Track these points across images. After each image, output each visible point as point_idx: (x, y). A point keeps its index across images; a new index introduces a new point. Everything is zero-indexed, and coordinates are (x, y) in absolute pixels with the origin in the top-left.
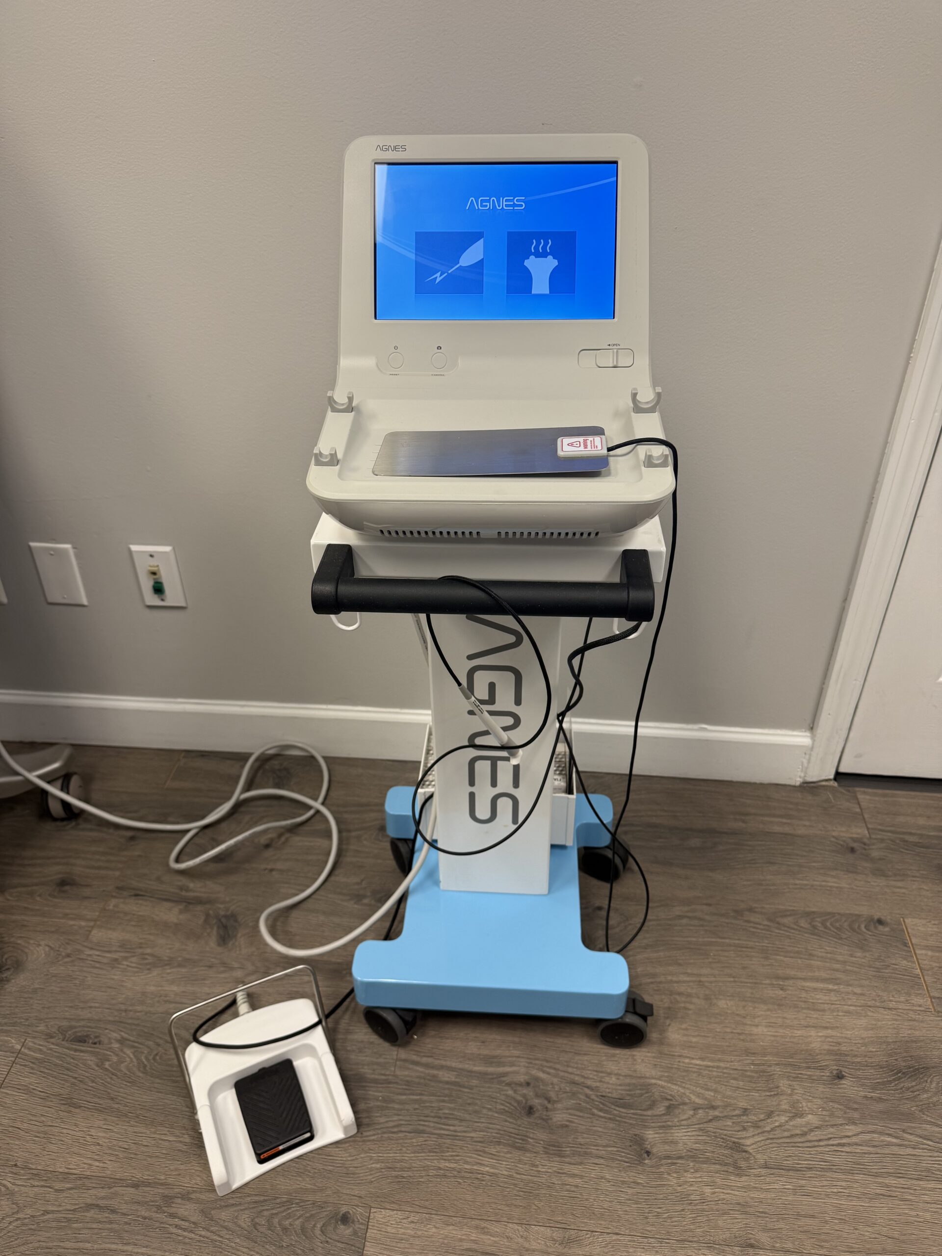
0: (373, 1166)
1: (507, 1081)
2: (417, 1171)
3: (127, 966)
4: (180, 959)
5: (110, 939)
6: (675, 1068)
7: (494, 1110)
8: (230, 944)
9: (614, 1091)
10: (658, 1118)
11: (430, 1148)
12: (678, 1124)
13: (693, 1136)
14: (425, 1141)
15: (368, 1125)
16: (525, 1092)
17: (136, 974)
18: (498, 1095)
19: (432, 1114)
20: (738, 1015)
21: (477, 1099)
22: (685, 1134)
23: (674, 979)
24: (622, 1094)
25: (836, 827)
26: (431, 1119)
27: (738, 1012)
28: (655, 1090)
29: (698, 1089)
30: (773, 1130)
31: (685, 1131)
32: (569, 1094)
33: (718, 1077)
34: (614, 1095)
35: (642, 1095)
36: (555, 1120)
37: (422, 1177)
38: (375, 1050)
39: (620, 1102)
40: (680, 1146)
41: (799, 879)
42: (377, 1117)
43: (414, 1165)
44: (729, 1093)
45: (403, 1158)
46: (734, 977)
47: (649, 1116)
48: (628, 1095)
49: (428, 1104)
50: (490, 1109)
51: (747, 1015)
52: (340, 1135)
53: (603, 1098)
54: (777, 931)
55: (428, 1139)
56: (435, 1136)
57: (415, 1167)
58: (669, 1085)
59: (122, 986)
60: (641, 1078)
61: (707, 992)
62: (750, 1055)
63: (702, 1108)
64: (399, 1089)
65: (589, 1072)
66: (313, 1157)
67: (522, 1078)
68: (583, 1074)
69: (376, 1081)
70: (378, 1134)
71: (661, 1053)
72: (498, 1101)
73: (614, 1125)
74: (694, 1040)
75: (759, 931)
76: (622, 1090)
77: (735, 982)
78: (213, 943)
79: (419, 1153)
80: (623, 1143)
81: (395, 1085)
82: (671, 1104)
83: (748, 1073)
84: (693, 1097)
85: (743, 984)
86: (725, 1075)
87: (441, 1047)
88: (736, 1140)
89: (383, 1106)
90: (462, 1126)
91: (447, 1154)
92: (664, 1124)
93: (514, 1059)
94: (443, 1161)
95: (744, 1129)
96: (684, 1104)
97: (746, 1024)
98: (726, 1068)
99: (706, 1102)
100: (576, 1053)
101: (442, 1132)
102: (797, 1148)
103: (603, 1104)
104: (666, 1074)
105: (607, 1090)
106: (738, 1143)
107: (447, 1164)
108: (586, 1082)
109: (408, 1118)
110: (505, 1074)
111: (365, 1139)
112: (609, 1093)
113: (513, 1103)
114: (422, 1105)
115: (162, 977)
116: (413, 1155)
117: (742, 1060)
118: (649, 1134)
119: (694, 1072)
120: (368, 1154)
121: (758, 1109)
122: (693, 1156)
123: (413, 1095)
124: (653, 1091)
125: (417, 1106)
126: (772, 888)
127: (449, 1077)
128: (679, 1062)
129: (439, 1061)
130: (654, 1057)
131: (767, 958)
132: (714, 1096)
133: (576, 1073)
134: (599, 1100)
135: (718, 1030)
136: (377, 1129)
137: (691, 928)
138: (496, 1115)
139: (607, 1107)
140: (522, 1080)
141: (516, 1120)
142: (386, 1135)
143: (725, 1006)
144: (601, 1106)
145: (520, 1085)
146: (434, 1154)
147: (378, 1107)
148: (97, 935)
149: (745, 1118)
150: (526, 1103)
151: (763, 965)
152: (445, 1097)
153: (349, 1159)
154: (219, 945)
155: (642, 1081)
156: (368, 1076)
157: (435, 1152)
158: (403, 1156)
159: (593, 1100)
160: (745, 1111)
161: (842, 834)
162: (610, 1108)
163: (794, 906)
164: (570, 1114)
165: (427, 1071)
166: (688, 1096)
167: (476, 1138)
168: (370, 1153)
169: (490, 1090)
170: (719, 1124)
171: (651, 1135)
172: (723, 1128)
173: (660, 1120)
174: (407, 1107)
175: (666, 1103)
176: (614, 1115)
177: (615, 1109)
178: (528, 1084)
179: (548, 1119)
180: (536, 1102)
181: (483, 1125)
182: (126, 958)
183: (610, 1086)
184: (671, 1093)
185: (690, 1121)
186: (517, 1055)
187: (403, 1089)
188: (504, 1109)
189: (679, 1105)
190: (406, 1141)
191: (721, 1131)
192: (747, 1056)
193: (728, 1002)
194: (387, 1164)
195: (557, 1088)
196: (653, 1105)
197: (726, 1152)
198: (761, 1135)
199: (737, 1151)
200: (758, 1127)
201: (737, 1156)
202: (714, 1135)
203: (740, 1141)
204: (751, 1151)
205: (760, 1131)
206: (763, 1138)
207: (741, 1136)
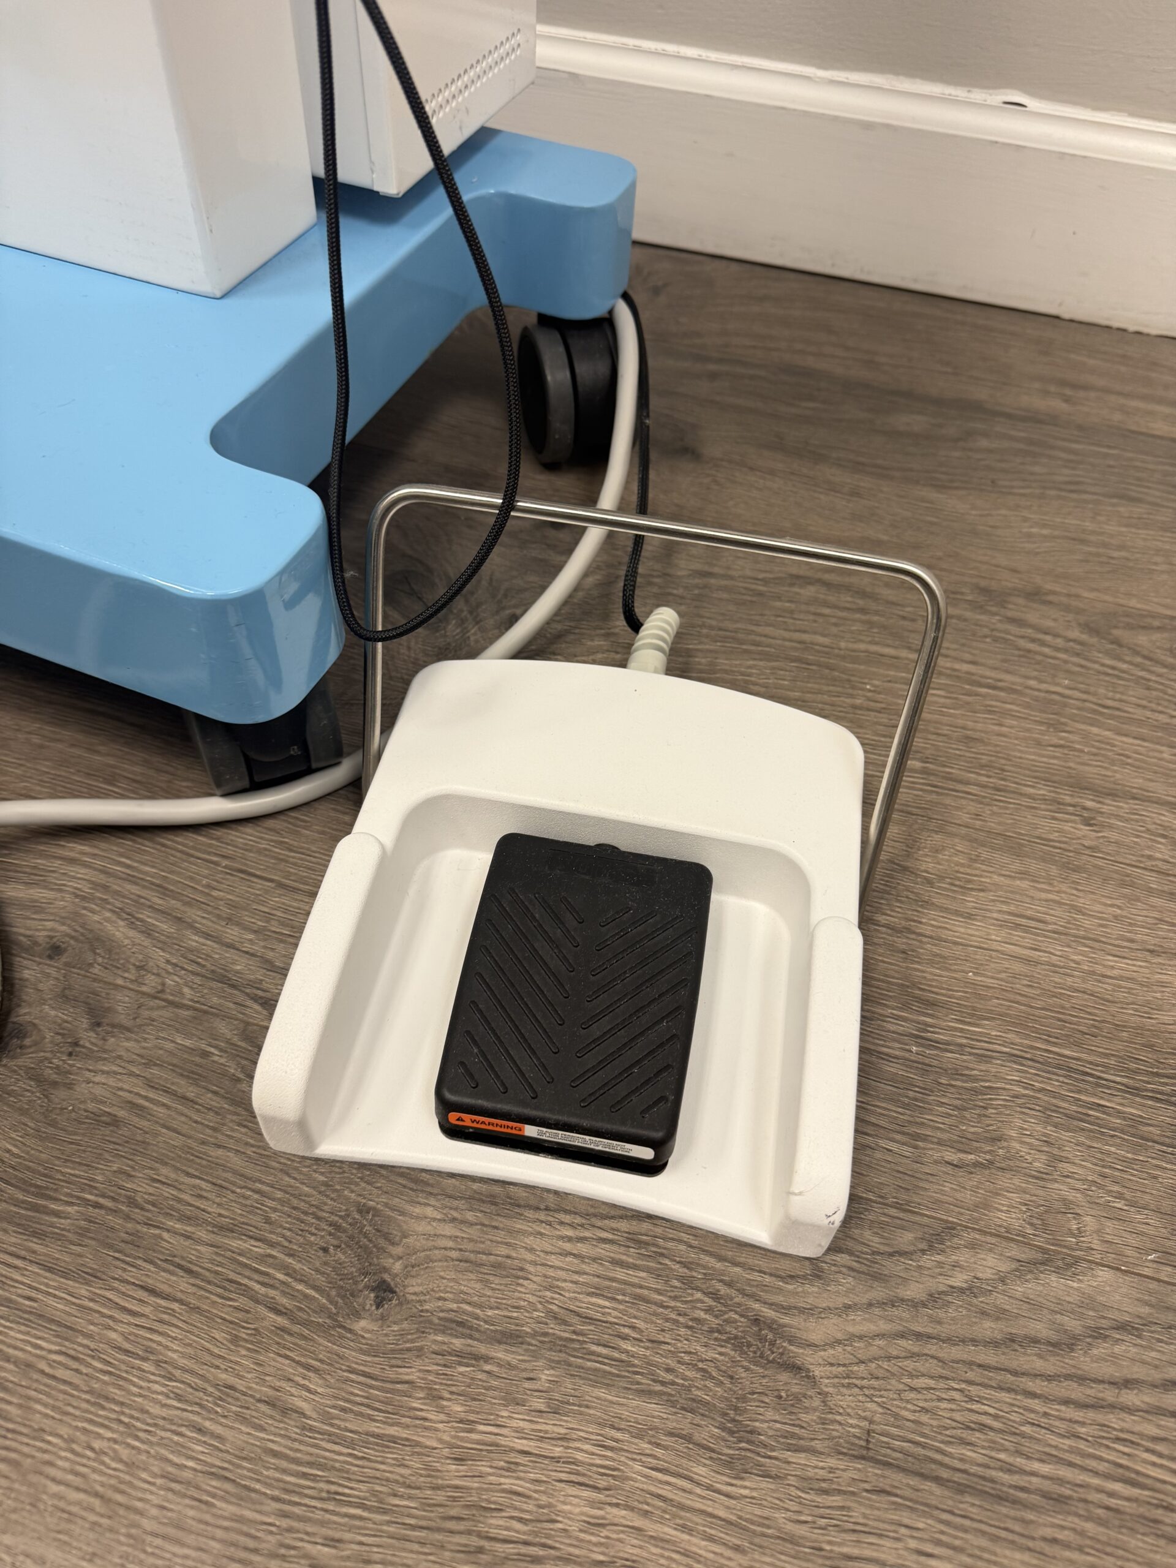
22: (568, 1246)
30: (934, 1298)
31: (570, 1233)
88: (769, 1313)
106: (772, 1326)
197: (711, 1354)
198: (877, 1311)
199: (760, 1359)
200: (877, 1277)
201: (751, 1377)
202: (683, 1271)
203: (786, 1320)
204: (817, 1372)
205: (879, 1293)
206: (884, 1326)
207: (792, 1301)
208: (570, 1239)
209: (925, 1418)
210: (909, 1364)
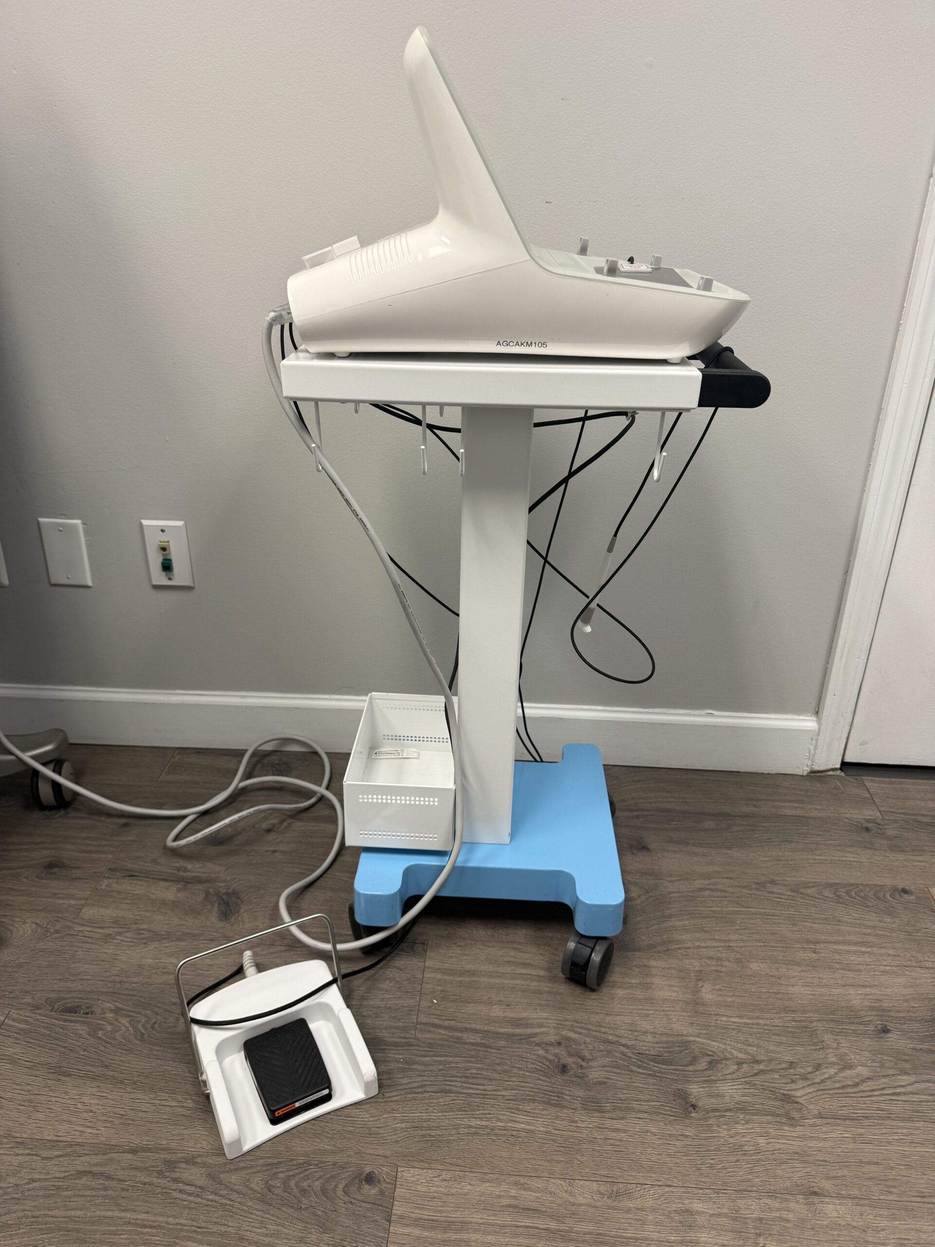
0: (398, 1125)
1: (537, 1042)
2: (447, 1130)
3: (122, 940)
4: (178, 933)
5: (103, 916)
6: (713, 1026)
7: (525, 1069)
8: (232, 919)
9: (651, 1049)
10: (700, 1073)
11: (458, 1107)
12: (722, 1078)
13: (740, 1089)
14: (453, 1100)
15: (389, 1086)
16: (556, 1051)
17: (131, 948)
18: (529, 1055)
19: (459, 1075)
20: (771, 976)
21: (506, 1059)
22: (731, 1087)
23: (702, 945)
24: (660, 1051)
25: (848, 810)
26: (458, 1079)
27: (772, 974)
28: (695, 1046)
29: (739, 1045)
30: (822, 1081)
31: (730, 1084)
32: (604, 1053)
33: (759, 1033)
34: (652, 1053)
35: (681, 1052)
36: (591, 1076)
37: (452, 1135)
38: (393, 1015)
39: (657, 1059)
40: (727, 1099)
41: (818, 855)
42: (398, 1078)
43: (442, 1124)
44: (772, 1048)
45: (431, 1117)
46: (763, 942)
47: (691, 1071)
48: (666, 1051)
49: (453, 1065)
50: (520, 1069)
51: (782, 977)
52: (360, 1095)
53: (640, 1055)
54: (802, 901)
55: (456, 1098)
56: (464, 1095)
57: (444, 1126)
58: (709, 1042)
59: (116, 959)
60: (678, 1035)
61: (738, 956)
62: (789, 1013)
63: (746, 1063)
64: (422, 1051)
65: (623, 1031)
66: (331, 1119)
67: (552, 1039)
68: (616, 1033)
69: (395, 1044)
70: (401, 1094)
71: (696, 1012)
72: (528, 1060)
73: (655, 1081)
74: (729, 999)
75: (783, 900)
76: (660, 1047)
77: (765, 946)
78: (214, 918)
79: (447, 1112)
80: (666, 1098)
81: (417, 1048)
82: (713, 1060)
83: (790, 1029)
84: (735, 1053)
85: (774, 948)
86: (767, 1032)
87: (463, 1011)
88: (786, 1092)
89: (405, 1068)
90: (492, 1085)
91: (478, 1113)
92: (708, 1078)
93: (543, 1020)
94: (474, 1120)
95: (793, 1081)
96: (726, 1059)
97: (781, 984)
98: (766, 1025)
99: (750, 1057)
100: (607, 1014)
101: (471, 1091)
102: (851, 1099)
103: (641, 1061)
104: (704, 1032)
105: (644, 1048)
106: (788, 1095)
107: (478, 1122)
108: (620, 1041)
109: (433, 1079)
110: (535, 1035)
111: (388, 1099)
112: (646, 1050)
113: (544, 1061)
114: (447, 1066)
115: (161, 950)
116: (440, 1114)
117: (782, 1017)
118: (694, 1088)
119: (733, 1029)
120: (392, 1115)
121: (805, 1062)
122: (741, 1108)
123: (437, 1056)
124: (692, 1048)
125: (441, 1067)
126: (791, 863)
127: (474, 1039)
128: (717, 1020)
129: (462, 1024)
130: (690, 1016)
131: (795, 925)
132: (757, 1051)
133: (609, 1032)
134: (636, 1057)
135: (754, 990)
136: (399, 1090)
137: (715, 899)
138: (528, 1074)
139: (646, 1063)
140: (553, 1040)
141: (550, 1078)
142: (408, 1096)
143: (758, 969)
144: (640, 1063)
145: (552, 1045)
146: (464, 1113)
147: (400, 1068)
148: (88, 912)
149: (792, 1070)
150: (559, 1062)
151: (792, 931)
152: (472, 1058)
153: (371, 1119)
154: (220, 920)
155: (680, 1038)
156: (387, 1039)
157: (464, 1111)
158: (430, 1116)
159: (629, 1057)
160: (792, 1065)
161: (855, 816)
162: (648, 1064)
163: (817, 879)
164: (607, 1071)
165: (451, 1034)
166: (730, 1051)
167: (508, 1096)
168: (393, 1113)
169: (520, 1050)
170: (767, 1077)
171: (695, 1090)
172: (770, 1081)
173: (703, 1075)
174: (431, 1068)
175: (708, 1059)
176: (653, 1071)
177: (654, 1066)
178: (559, 1044)
179: (583, 1077)
180: (569, 1061)
181: (515, 1083)
182: (120, 934)
183: (646, 1044)
184: (711, 1049)
185: (734, 1075)
186: (545, 1017)
187: (425, 1051)
188: (535, 1068)
189: (721, 1060)
190: (432, 1101)
191: (769, 1084)
192: (787, 1013)
193: (760, 964)
194: (413, 1124)
195: (590, 1047)
196: (694, 1060)
197: (777, 1104)
198: (810, 1087)
199: (788, 1102)
200: (807, 1079)
201: (788, 1107)
202: (761, 1087)
203: (790, 1093)
204: (803, 1102)
205: (809, 1083)
206: (814, 1090)
207: (790, 1088)
208: (731, 1086)
209: (831, 1107)
210: (823, 1097)
